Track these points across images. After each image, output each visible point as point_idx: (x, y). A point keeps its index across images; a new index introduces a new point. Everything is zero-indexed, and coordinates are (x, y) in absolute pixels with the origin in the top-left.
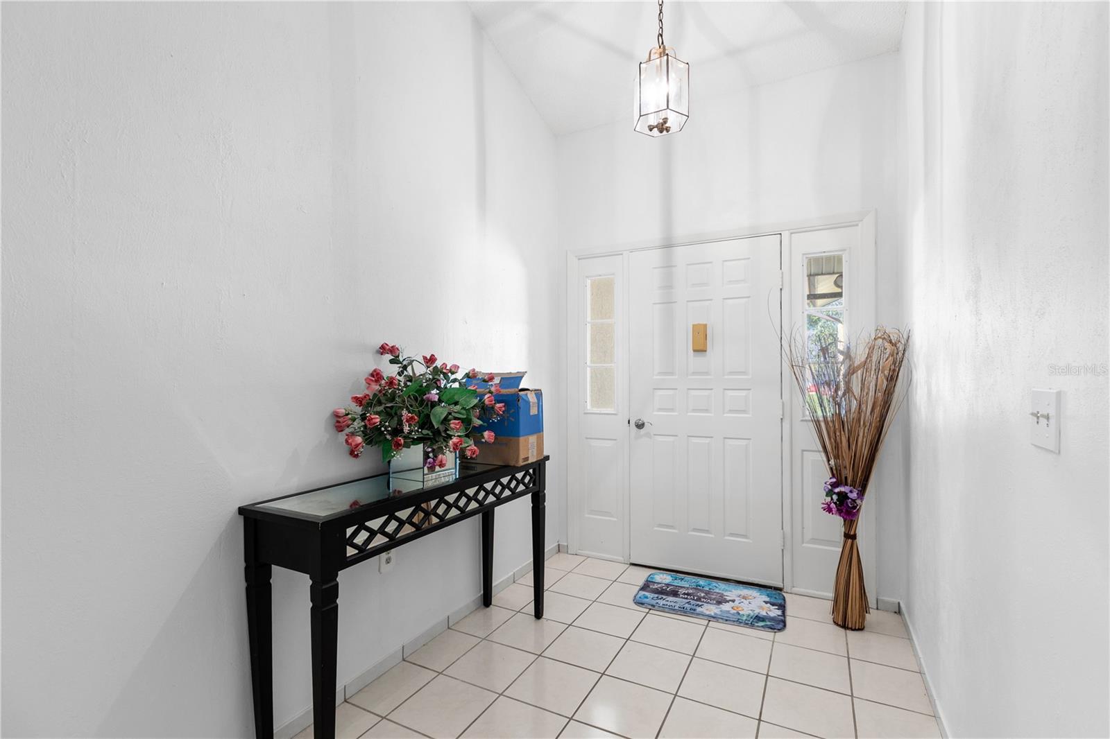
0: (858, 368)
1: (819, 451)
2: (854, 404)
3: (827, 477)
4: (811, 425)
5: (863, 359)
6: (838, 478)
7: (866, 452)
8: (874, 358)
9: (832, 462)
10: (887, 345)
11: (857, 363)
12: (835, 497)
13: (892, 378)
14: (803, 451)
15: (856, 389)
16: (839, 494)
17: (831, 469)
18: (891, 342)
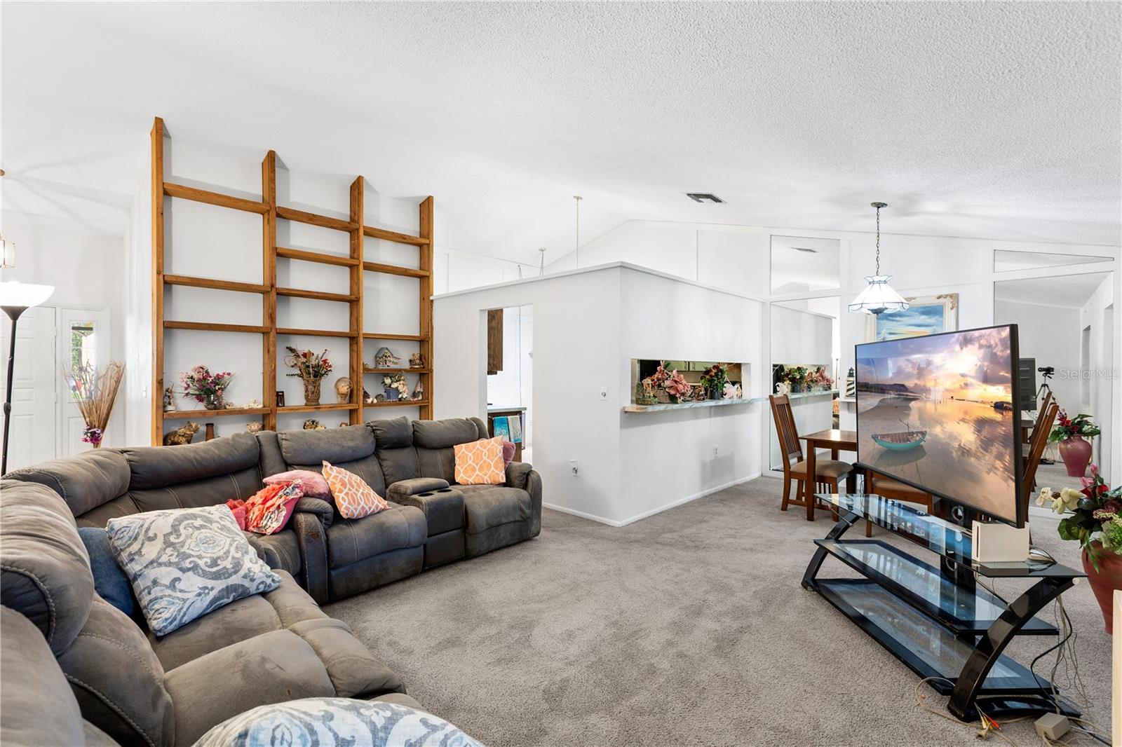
0: (101, 377)
1: (80, 417)
2: (99, 393)
3: (85, 427)
4: (77, 405)
5: (104, 373)
6: (91, 426)
7: (105, 412)
8: (109, 373)
9: (88, 419)
10: (116, 368)
11: (101, 375)
12: (89, 435)
13: (118, 382)
14: (69, 418)
15: (100, 387)
16: (91, 433)
17: (87, 423)
18: (117, 366)
